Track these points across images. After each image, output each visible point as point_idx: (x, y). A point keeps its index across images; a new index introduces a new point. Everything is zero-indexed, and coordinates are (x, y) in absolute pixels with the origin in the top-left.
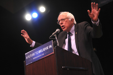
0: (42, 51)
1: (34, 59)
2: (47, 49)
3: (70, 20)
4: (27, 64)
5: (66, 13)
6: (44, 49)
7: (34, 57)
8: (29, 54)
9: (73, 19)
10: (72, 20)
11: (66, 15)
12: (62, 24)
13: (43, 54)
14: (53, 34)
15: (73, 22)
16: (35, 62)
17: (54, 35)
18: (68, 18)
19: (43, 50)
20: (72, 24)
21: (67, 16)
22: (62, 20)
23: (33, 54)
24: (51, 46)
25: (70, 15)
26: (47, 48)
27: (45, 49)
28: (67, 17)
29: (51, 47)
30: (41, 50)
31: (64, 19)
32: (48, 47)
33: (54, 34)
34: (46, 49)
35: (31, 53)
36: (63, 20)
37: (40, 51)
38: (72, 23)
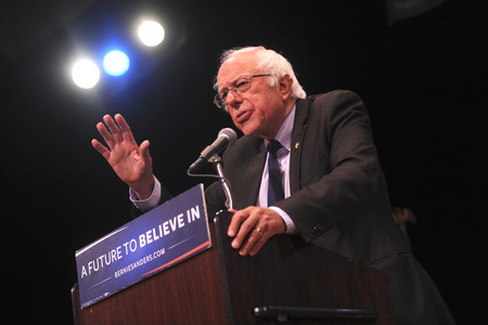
0: (156, 238)
1: (117, 275)
2: (181, 226)
3: (273, 81)
4: (88, 304)
5: (252, 52)
6: (165, 228)
7: (118, 265)
8: (93, 255)
9: (287, 76)
10: (282, 85)
11: (254, 63)
12: (236, 104)
13: (163, 252)
14: (204, 153)
15: (290, 91)
16: (121, 292)
17: (210, 160)
18: (261, 76)
19: (158, 234)
20: (284, 101)
21: (260, 65)
22: (236, 85)
23: (115, 255)
24: (195, 213)
25: (272, 62)
26: (178, 222)
27: (170, 229)
28: (258, 70)
29: (198, 217)
30: (152, 234)
31: (243, 83)
32: (185, 218)
33: (210, 154)
34: (174, 228)
35: (105, 249)
36: (242, 88)
37: (145, 239)
38: (285, 97)
